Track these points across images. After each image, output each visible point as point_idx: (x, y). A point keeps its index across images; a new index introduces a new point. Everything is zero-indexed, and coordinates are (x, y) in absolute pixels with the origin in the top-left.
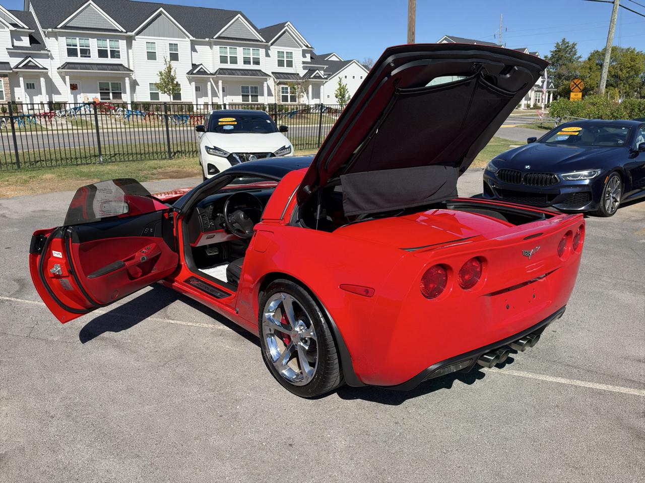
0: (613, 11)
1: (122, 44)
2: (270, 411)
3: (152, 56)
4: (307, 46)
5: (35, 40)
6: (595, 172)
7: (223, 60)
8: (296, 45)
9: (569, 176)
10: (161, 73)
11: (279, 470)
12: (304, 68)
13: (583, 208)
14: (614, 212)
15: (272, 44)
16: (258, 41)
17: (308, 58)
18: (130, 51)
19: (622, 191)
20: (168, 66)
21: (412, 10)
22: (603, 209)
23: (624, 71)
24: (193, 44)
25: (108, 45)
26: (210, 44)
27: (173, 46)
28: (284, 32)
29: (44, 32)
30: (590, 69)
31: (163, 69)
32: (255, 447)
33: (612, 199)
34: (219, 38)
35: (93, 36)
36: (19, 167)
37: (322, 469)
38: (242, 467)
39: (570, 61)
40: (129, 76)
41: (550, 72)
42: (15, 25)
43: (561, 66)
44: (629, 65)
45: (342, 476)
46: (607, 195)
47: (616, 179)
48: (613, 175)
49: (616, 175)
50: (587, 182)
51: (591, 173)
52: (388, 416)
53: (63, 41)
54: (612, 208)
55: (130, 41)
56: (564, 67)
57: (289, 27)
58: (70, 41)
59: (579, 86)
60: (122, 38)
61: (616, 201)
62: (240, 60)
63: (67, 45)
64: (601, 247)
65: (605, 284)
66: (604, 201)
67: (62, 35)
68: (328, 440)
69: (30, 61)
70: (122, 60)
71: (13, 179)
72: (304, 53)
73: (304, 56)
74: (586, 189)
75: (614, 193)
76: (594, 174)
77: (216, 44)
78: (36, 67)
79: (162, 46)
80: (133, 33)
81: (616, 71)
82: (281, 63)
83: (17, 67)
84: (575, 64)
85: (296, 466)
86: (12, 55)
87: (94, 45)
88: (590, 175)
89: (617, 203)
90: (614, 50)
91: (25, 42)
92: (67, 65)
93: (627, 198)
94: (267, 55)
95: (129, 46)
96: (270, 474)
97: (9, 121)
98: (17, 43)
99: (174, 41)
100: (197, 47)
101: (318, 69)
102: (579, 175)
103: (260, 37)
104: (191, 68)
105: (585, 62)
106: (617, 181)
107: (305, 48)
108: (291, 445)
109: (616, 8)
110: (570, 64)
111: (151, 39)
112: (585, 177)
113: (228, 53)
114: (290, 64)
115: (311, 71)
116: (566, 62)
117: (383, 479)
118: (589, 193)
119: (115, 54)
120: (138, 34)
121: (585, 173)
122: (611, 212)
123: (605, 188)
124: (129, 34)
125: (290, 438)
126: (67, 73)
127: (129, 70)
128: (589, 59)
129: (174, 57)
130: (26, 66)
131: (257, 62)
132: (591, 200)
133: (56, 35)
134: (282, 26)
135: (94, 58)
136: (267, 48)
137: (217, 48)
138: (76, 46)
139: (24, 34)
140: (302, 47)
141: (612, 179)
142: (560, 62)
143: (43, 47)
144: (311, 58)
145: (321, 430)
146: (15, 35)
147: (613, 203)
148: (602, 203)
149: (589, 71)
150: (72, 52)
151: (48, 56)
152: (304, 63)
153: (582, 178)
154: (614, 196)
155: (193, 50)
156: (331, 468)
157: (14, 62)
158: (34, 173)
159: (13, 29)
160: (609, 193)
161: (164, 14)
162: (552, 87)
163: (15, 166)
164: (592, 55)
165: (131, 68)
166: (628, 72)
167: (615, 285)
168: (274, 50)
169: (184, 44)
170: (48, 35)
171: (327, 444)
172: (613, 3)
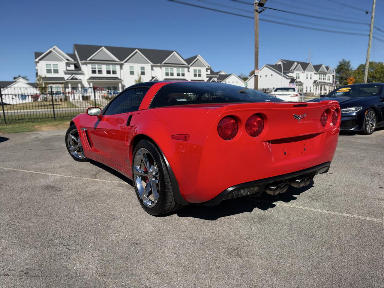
0: (369, 40)
1: (118, 67)
2: (133, 224)
3: (132, 73)
4: (208, 66)
5: (77, 67)
6: (359, 108)
7: (167, 74)
8: (203, 66)
9: (343, 111)
10: (136, 80)
11: (122, 259)
12: (207, 77)
13: (353, 129)
14: (371, 132)
15: (191, 66)
16: (184, 64)
17: (209, 72)
18: (122, 71)
19: (376, 120)
20: (139, 77)
21: (256, 36)
22: (365, 130)
23: (378, 74)
24: (152, 66)
25: (111, 68)
26: (160, 67)
27: (143, 68)
28: (197, 60)
29: (81, 63)
30: (359, 73)
31: (137, 78)
32: (113, 244)
33: (370, 125)
34: (165, 63)
35: (104, 64)
36: (55, 119)
37: (152, 259)
38: (99, 256)
39: (348, 70)
40: (121, 82)
41: (337, 76)
42: (68, 60)
43: (342, 73)
44: (380, 71)
45: (164, 264)
46: (367, 122)
47: (372, 113)
48: (370, 110)
49: (372, 110)
50: (354, 114)
51: (356, 109)
52: (209, 229)
53: (90, 66)
54: (371, 130)
55: (121, 65)
56: (344, 73)
57: (199, 57)
58: (93, 67)
59: (352, 80)
60: (118, 64)
61: (373, 126)
62: (175, 74)
63: (92, 68)
64: (364, 147)
65: (365, 163)
66: (365, 126)
67: (89, 63)
68: (163, 242)
69: (74, 77)
70: (118, 75)
71: (51, 124)
72: (207, 69)
73: (207, 71)
74: (354, 118)
75: (371, 121)
76: (358, 110)
77: (164, 66)
78: (76, 79)
79: (137, 68)
80: (123, 62)
81: (373, 74)
82: (195, 75)
83: (68, 79)
84: (350, 72)
85: (135, 256)
86: (66, 73)
87: (104, 68)
88: (356, 110)
89: (374, 127)
90: (371, 63)
91: (72, 67)
92: (92, 78)
93: (379, 125)
94: (189, 71)
95: (121, 68)
96: (115, 261)
97: (51, 95)
98: (68, 68)
99: (143, 65)
100: (154, 68)
101: (215, 77)
102: (349, 110)
103: (184, 63)
104: (151, 78)
105: (355, 70)
106: (373, 114)
107: (207, 67)
108: (137, 244)
109: (371, 38)
110: (347, 72)
111: (132, 65)
112: (353, 111)
113: (169, 70)
114: (200, 75)
115: (211, 78)
116: (345, 71)
117: (192, 267)
118: (356, 120)
119: (114, 72)
120: (125, 62)
121: (353, 109)
122: (370, 132)
123: (365, 118)
124: (121, 62)
125: (138, 240)
126: (91, 82)
127: (121, 80)
128: (358, 69)
129: (143, 73)
130: (72, 79)
131: (183, 75)
132: (357, 124)
133: (86, 64)
134: (196, 57)
135: (104, 74)
136: (188, 68)
137: (164, 68)
138: (95, 68)
139: (72, 64)
140: (205, 67)
141: (369, 113)
142: (342, 71)
143: (80, 69)
144: (211, 72)
145: (161, 236)
146: (68, 64)
147: (371, 127)
148: (364, 126)
149: (358, 75)
150: (94, 72)
151: (82, 74)
152: (207, 75)
153: (351, 112)
154: (372, 123)
155: (152, 69)
156: (158, 259)
157: (66, 77)
158: (62, 122)
159: (67, 61)
160: (368, 121)
161: (138, 53)
162: (338, 84)
163: (53, 119)
164: (360, 66)
165: (122, 79)
166: (380, 75)
167: (372, 164)
168: (192, 69)
169: (148, 67)
170: (83, 64)
171: (162, 244)
172: (369, 35)
